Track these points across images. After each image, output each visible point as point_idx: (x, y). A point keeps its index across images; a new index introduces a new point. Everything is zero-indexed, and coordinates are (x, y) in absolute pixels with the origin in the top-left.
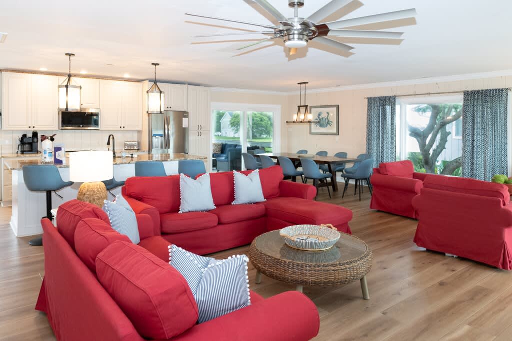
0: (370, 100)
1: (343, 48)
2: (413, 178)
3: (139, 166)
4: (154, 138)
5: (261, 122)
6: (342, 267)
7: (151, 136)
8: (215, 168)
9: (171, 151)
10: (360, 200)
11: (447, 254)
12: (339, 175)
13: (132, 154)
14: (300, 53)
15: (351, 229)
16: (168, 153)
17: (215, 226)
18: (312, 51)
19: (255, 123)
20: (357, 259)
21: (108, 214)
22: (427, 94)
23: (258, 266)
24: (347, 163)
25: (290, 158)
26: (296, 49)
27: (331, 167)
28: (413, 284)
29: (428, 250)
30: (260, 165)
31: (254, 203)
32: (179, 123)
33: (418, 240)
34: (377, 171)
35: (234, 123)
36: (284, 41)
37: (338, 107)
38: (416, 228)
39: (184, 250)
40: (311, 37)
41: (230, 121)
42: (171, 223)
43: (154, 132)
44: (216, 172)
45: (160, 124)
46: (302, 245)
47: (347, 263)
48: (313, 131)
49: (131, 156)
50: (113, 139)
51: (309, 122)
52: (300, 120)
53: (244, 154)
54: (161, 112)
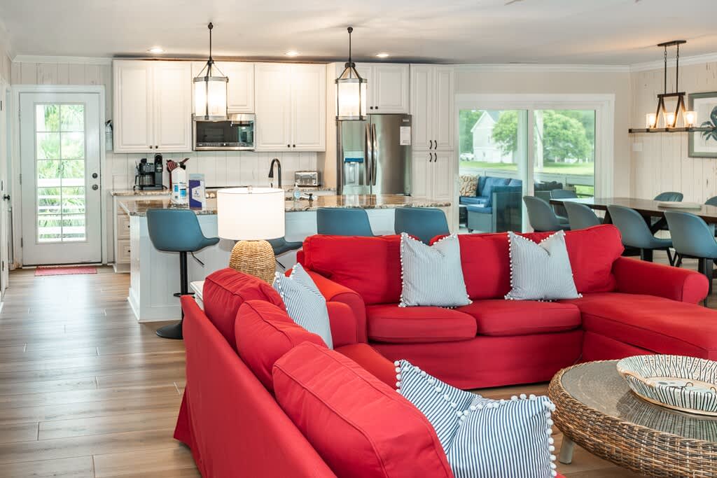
3: (325, 216)
4: (347, 165)
5: (564, 131)
7: (341, 161)
8: (464, 225)
9: (377, 190)
13: (311, 195)
16: (373, 193)
17: (472, 339)
19: (549, 133)
21: (282, 296)
23: (569, 428)
31: (553, 301)
32: (394, 136)
35: (501, 133)
39: (424, 373)
41: (493, 130)
42: (386, 324)
43: (347, 155)
44: (466, 232)
45: (358, 139)
48: (698, 149)
49: (308, 197)
50: (279, 166)
51: (687, 129)
52: (665, 126)
53: (528, 199)
54: (361, 118)
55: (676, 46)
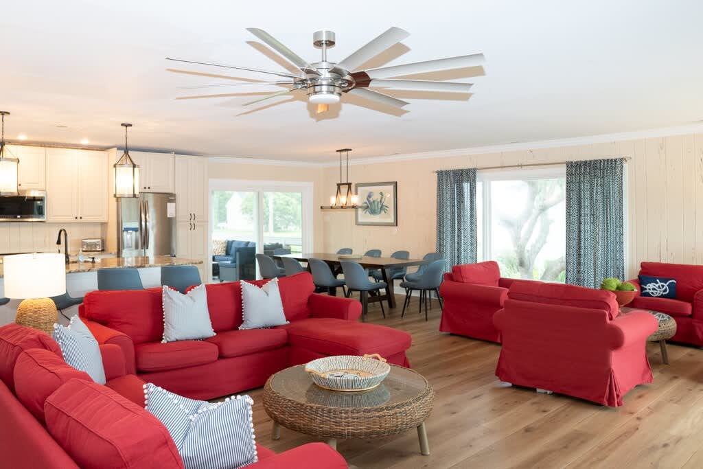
0: (441, 175)
1: (394, 103)
2: (500, 286)
3: (104, 275)
4: (125, 233)
5: (288, 207)
6: (391, 412)
7: (120, 230)
8: (216, 277)
9: (151, 252)
10: (427, 320)
11: (538, 390)
12: (397, 283)
13: (93, 258)
14: (332, 111)
15: (410, 362)
16: (147, 255)
17: (216, 361)
18: (348, 110)
19: (277, 209)
20: (411, 400)
21: (60, 343)
22: (518, 166)
23: (274, 414)
24: (408, 267)
25: (326, 261)
26: (328, 105)
27: (385, 273)
28: (491, 432)
29: (514, 386)
30: (282, 271)
31: (271, 327)
32: (162, 211)
33: (501, 373)
34: (449, 277)
35: (246, 208)
36: (309, 94)
37: (395, 184)
38: (498, 357)
39: (165, 390)
40: (347, 89)
41: (241, 206)
42: (152, 357)
43: (125, 225)
44: (218, 282)
45: (135, 214)
46: (337, 385)
47: (397, 406)
48: (360, 220)
49: (91, 260)
50: (66, 235)
51: (353, 207)
52: (341, 205)
53: (260, 256)
54: (135, 196)
55: (346, 153)
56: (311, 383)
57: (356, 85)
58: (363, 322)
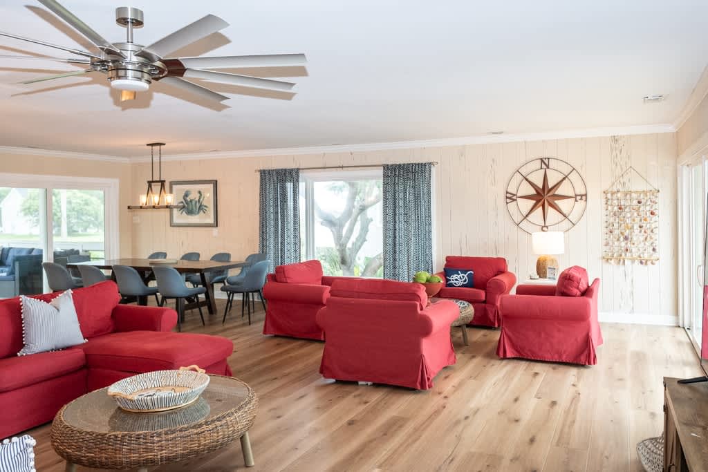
0: (265, 175)
1: (212, 97)
2: (322, 284)
5: (86, 207)
6: (211, 427)
10: (250, 324)
11: (360, 383)
12: (217, 287)
14: (140, 100)
15: (232, 369)
18: (160, 99)
19: (73, 209)
20: (233, 410)
22: (340, 167)
24: (230, 270)
25: (133, 267)
26: (135, 93)
27: (204, 277)
28: (315, 431)
29: (338, 382)
30: (78, 282)
31: (63, 349)
33: (324, 370)
34: (272, 278)
35: (29, 208)
36: (111, 78)
37: (215, 183)
38: (322, 355)
40: (157, 76)
41: (22, 205)
46: (147, 406)
47: (219, 419)
48: (176, 220)
51: (167, 207)
52: (153, 205)
53: (48, 266)
55: (158, 147)
56: (117, 407)
57: (169, 72)
58: (180, 331)
